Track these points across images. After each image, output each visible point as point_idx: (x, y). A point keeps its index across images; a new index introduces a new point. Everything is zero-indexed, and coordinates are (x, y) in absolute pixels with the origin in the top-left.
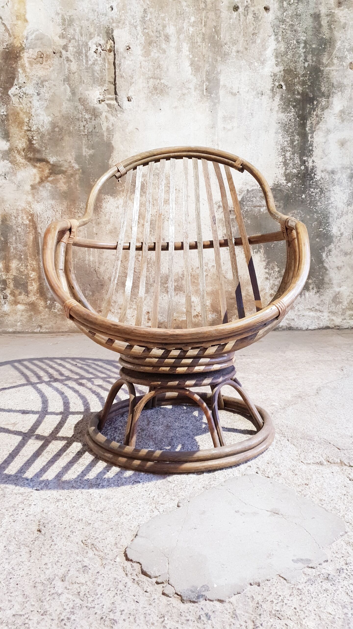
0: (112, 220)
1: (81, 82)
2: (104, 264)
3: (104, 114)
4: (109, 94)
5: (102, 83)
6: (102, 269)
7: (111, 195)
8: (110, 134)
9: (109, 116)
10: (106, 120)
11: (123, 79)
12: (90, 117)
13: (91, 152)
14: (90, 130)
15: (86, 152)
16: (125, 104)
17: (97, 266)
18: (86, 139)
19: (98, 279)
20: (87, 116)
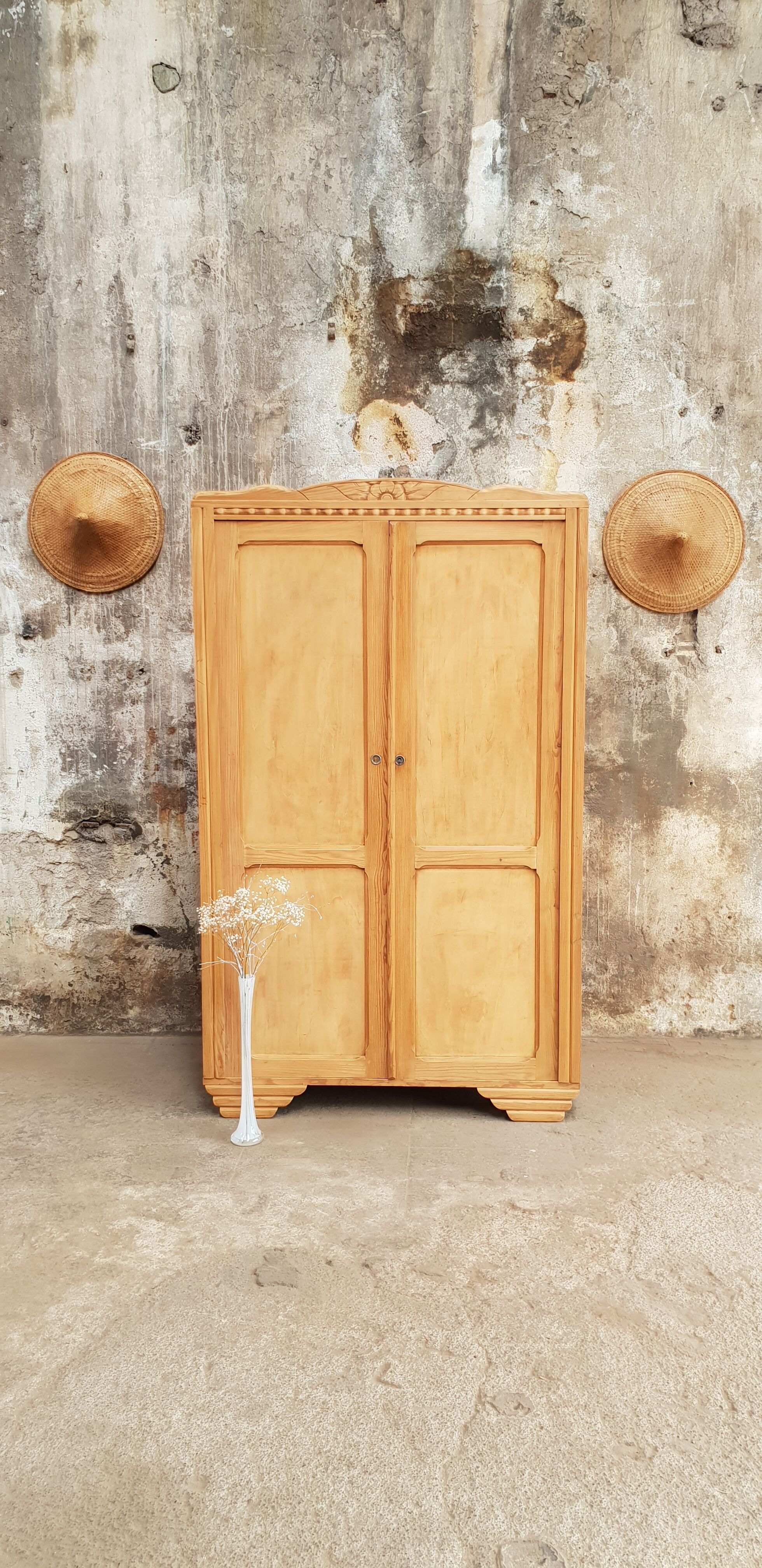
0: (675, 846)
1: (636, 622)
2: (657, 920)
3: (673, 674)
4: (683, 639)
5: (672, 624)
6: (654, 929)
7: (677, 807)
8: (682, 708)
9: (681, 676)
10: (675, 684)
11: (709, 617)
12: (648, 679)
13: (647, 736)
14: (648, 701)
15: (638, 736)
16: (712, 657)
17: (646, 923)
18: (640, 715)
19: (645, 946)
20: (644, 679)
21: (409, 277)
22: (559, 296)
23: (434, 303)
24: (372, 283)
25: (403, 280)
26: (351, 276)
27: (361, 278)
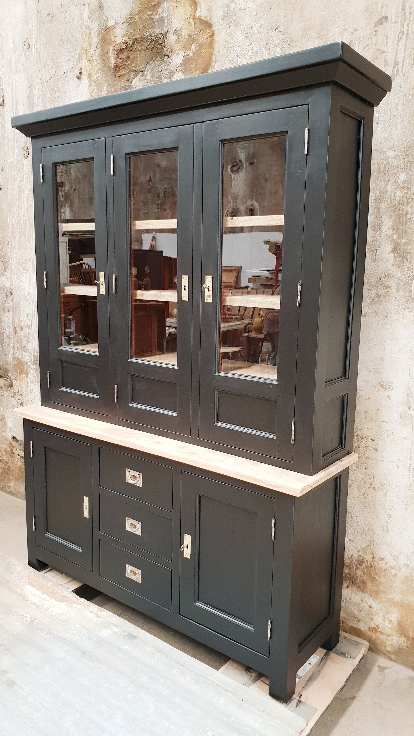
21: (116, 23)
22: (198, 14)
23: (128, 40)
24: (98, 34)
25: (113, 27)
26: (88, 31)
27: (93, 32)
